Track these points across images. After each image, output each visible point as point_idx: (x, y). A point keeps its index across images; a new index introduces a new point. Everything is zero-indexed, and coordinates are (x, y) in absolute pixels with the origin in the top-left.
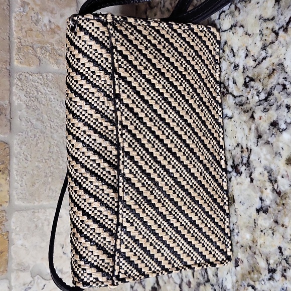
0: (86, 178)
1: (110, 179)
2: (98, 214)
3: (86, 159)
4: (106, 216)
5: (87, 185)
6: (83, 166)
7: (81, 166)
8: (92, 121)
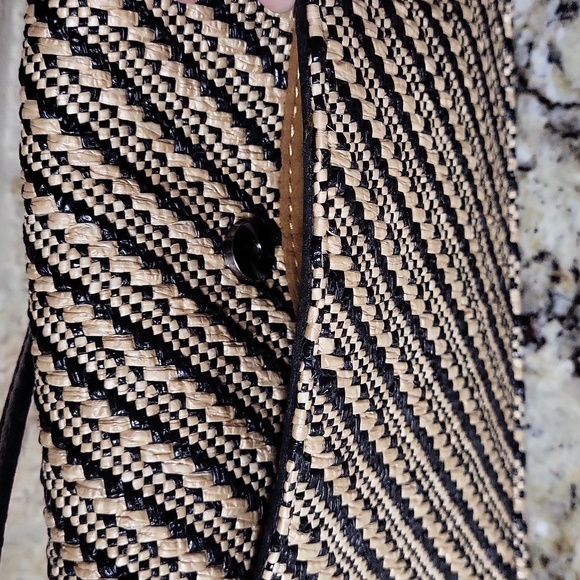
0: (118, 356)
1: (204, 357)
2: (169, 487)
3: (115, 283)
4: (198, 492)
5: (123, 381)
6: (105, 311)
7: (96, 312)
8: (133, 149)
